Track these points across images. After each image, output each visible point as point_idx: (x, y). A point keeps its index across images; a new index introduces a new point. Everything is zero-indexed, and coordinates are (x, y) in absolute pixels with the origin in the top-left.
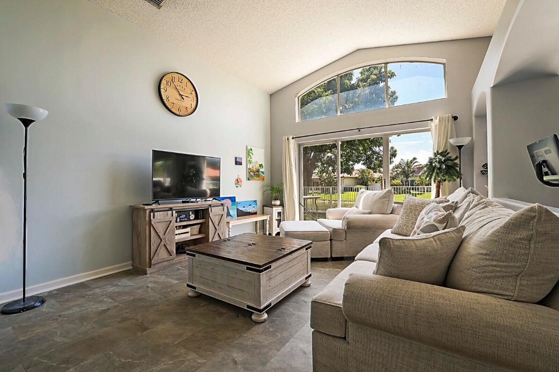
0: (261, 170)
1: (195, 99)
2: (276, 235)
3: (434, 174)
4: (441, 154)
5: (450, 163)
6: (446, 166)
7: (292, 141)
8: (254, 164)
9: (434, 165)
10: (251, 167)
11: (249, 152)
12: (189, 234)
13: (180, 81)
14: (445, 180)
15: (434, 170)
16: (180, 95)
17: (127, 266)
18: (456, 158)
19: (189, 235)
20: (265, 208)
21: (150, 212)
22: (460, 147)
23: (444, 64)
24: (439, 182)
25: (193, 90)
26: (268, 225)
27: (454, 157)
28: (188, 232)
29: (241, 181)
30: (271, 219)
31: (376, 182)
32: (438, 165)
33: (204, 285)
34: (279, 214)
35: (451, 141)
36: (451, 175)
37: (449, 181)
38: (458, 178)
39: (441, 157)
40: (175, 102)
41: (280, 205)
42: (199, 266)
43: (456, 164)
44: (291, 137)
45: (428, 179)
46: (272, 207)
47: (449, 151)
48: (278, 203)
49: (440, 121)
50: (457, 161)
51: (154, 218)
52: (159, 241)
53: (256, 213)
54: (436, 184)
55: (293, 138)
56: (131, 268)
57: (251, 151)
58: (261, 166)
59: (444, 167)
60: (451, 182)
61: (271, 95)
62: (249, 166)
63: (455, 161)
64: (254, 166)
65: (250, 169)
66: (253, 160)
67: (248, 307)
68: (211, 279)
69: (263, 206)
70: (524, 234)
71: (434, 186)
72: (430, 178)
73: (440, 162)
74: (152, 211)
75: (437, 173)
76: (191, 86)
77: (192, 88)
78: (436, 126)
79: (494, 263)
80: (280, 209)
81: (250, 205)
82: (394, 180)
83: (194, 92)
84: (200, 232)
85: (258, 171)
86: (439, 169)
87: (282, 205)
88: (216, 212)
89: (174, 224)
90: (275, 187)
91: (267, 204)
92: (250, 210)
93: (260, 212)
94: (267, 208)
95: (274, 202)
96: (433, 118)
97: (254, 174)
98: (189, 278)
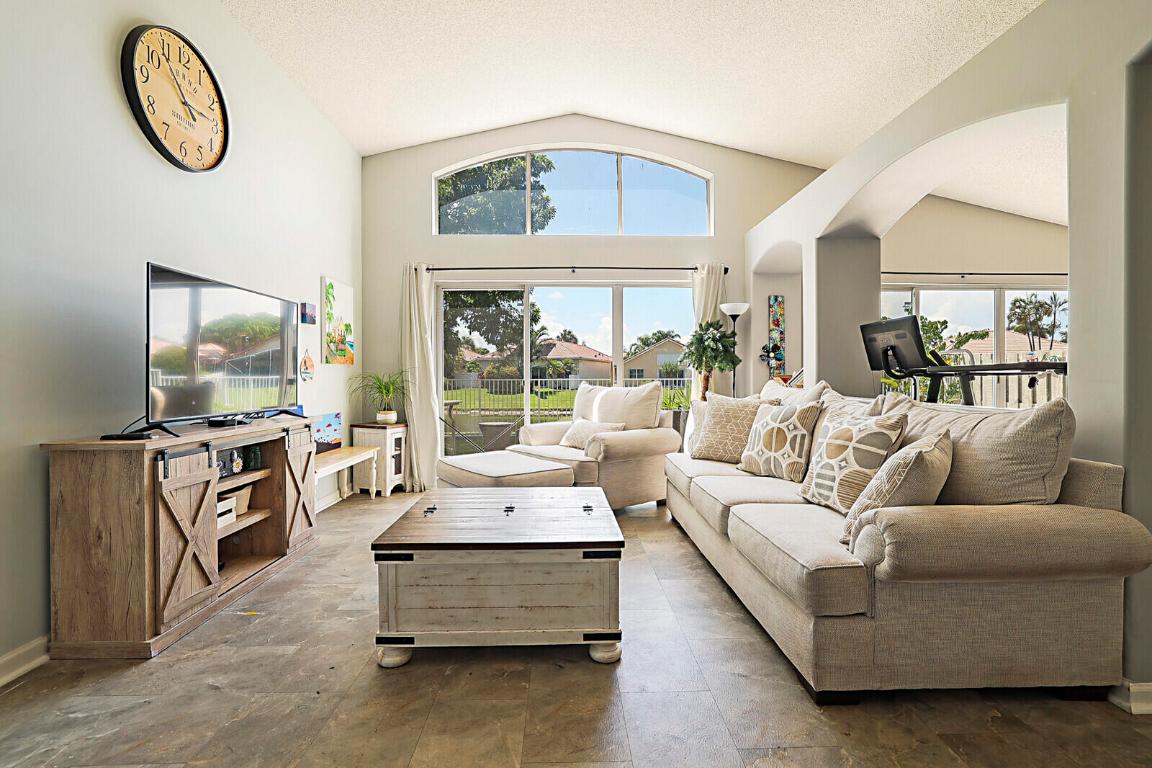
0: (349, 338)
1: (220, 126)
2: (393, 492)
7: (425, 276)
8: (336, 324)
10: (331, 331)
11: (327, 292)
12: (233, 515)
13: (184, 61)
16: (185, 103)
17: (29, 656)
19: (232, 517)
20: (356, 430)
21: (155, 459)
22: (734, 318)
23: (708, 180)
25: (216, 99)
26: (375, 471)
27: (729, 332)
28: (230, 511)
29: (313, 365)
30: (381, 455)
31: (470, 371)
32: (712, 344)
33: (440, 623)
34: (398, 442)
35: (723, 306)
40: (172, 121)
41: (397, 423)
42: (424, 582)
44: (424, 267)
46: (385, 428)
47: (721, 322)
48: (393, 416)
49: (707, 272)
51: (165, 477)
52: (181, 544)
53: (338, 445)
54: (702, 375)
55: (428, 269)
56: (44, 659)
57: (330, 290)
58: (348, 326)
61: (363, 158)
62: (329, 328)
64: (334, 328)
65: (329, 335)
66: (336, 313)
67: (586, 638)
68: (468, 604)
69: (352, 426)
70: (1052, 430)
74: (160, 454)
76: (211, 87)
77: (213, 94)
78: (703, 279)
79: (1024, 467)
80: (399, 432)
81: (329, 425)
82: (504, 366)
83: (216, 106)
84: (252, 507)
85: (343, 341)
87: (402, 420)
88: (298, 448)
89: (215, 489)
90: (386, 379)
91: (363, 420)
92: (329, 436)
93: (345, 442)
94: (361, 430)
95: (380, 417)
96: (698, 266)
97: (336, 348)
98: (385, 621)
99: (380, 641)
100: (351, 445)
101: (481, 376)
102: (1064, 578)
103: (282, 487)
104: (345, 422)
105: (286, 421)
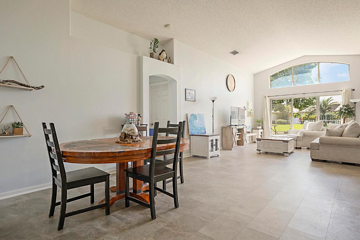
0: (252, 112)
1: (234, 83)
3: (342, 115)
4: (346, 106)
5: (350, 110)
6: (348, 111)
7: (268, 98)
9: (342, 111)
11: (248, 103)
13: (231, 77)
14: (348, 117)
15: (342, 113)
16: (231, 83)
18: (353, 108)
21: (232, 129)
22: (355, 103)
23: (349, 65)
24: (345, 118)
27: (352, 107)
30: (258, 135)
33: (264, 149)
34: (261, 132)
35: (351, 100)
36: (350, 115)
37: (350, 117)
38: (354, 116)
39: (345, 107)
40: (230, 86)
41: (261, 129)
43: (353, 111)
44: (267, 96)
45: (339, 117)
46: (258, 130)
47: (350, 105)
48: (260, 127)
49: (345, 91)
50: (353, 109)
51: (233, 131)
52: (234, 139)
53: (250, 132)
54: (343, 119)
58: (251, 110)
59: (347, 112)
60: (350, 118)
61: (254, 74)
62: (248, 110)
63: (352, 109)
65: (248, 112)
66: (249, 107)
67: (283, 152)
70: (353, 127)
71: (342, 120)
72: (340, 116)
73: (345, 110)
75: (344, 115)
76: (233, 79)
78: (344, 93)
80: (262, 130)
81: (248, 128)
83: (234, 81)
85: (251, 113)
86: (345, 112)
87: (263, 128)
88: (245, 130)
89: (237, 134)
90: (259, 120)
91: (254, 128)
92: (249, 131)
93: (251, 132)
94: (254, 130)
95: (258, 127)
96: (342, 90)
97: (250, 113)
98: (258, 148)
99: (257, 150)
100: (252, 132)
101: (300, 119)
102: (349, 147)
103: (243, 136)
104: (251, 128)
105: (243, 126)
